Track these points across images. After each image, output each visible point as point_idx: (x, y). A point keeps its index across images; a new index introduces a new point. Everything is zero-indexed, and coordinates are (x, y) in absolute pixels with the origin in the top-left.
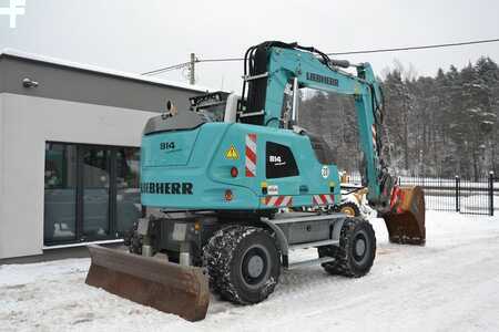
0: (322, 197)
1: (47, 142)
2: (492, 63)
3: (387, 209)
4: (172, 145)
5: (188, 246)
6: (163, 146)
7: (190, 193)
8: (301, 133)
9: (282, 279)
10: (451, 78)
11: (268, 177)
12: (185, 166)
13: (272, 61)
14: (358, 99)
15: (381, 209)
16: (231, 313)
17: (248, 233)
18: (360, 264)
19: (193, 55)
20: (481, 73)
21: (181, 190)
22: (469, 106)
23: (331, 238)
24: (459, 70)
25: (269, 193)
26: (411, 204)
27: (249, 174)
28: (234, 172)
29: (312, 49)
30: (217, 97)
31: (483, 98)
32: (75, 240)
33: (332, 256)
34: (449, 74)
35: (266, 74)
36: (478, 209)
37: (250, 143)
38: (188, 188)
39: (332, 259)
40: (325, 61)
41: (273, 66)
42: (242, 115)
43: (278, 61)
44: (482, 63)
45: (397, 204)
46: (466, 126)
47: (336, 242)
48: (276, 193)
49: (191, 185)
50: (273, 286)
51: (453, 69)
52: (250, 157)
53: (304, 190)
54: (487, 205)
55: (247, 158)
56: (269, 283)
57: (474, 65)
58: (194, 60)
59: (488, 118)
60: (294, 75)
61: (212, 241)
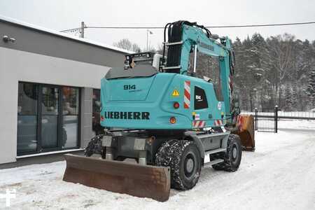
0: (218, 122)
1: (19, 82)
2: (261, 37)
3: (235, 129)
4: (134, 87)
5: (145, 153)
6: (126, 87)
7: (148, 119)
8: (209, 81)
9: (202, 173)
10: (237, 45)
11: (195, 109)
12: (144, 101)
13: (184, 33)
14: (221, 59)
15: (232, 129)
16: (180, 196)
17: (187, 144)
18: (234, 163)
19: (83, 23)
20: (255, 43)
21: (141, 117)
22: (248, 64)
23: (221, 147)
24: (242, 41)
25: (196, 119)
26: (248, 126)
27: (186, 106)
28: (176, 105)
29: (202, 27)
30: (148, 55)
31: (256, 59)
32: (36, 151)
33: (222, 158)
34: (235, 43)
35: (181, 42)
36: (265, 128)
37: (187, 87)
38: (146, 116)
39: (222, 161)
40: (208, 35)
41: (185, 37)
42: (164, 68)
43: (187, 34)
44: (255, 37)
45: (240, 126)
46: (245, 76)
47: (224, 150)
48: (199, 119)
49: (148, 114)
50: (198, 178)
51: (238, 39)
52: (187, 96)
53: (210, 117)
54: (273, 126)
55: (185, 97)
56: (196, 176)
57: (251, 38)
58: (83, 27)
59: (259, 72)
60: (195, 43)
61: (162, 149)
